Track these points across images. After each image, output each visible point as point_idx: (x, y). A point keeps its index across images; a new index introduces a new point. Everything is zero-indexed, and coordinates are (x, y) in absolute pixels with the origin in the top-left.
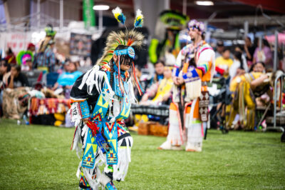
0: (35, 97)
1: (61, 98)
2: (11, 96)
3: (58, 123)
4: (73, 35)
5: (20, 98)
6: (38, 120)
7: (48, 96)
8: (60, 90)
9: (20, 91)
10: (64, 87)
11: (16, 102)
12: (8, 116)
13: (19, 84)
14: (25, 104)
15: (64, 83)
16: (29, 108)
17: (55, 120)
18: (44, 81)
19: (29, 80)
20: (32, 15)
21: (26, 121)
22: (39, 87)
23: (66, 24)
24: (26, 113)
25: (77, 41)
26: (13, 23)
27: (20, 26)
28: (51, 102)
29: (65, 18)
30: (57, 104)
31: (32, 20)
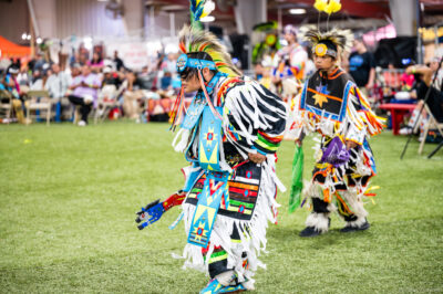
0: (151, 99)
1: (174, 98)
2: (130, 99)
5: (139, 100)
6: (154, 119)
7: (163, 97)
8: (173, 92)
11: (135, 104)
13: (137, 88)
14: (142, 105)
16: (146, 107)
17: (168, 118)
18: (159, 84)
19: (146, 84)
20: (147, 27)
21: (145, 120)
22: (155, 89)
26: (131, 35)
27: (137, 38)
28: (165, 102)
30: (171, 103)
31: (147, 32)
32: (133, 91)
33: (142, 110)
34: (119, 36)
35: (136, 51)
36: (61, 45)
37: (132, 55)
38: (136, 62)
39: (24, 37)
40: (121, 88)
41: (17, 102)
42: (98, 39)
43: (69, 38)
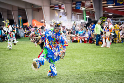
0: (73, 36)
1: (79, 37)
2: (68, 36)
3: (78, 42)
4: (81, 23)
5: (70, 37)
6: (74, 41)
7: (76, 36)
8: (79, 35)
9: (70, 35)
10: (80, 34)
14: (71, 38)
15: (79, 33)
17: (78, 41)
18: (75, 33)
20: (72, 18)
21: (71, 42)
22: (74, 34)
23: (80, 20)
24: (71, 40)
25: (82, 24)
26: (68, 20)
27: (70, 21)
29: (80, 19)
30: (78, 38)
34: (65, 20)
35: (69, 24)
36: (51, 23)
37: (69, 25)
38: (69, 27)
39: (42, 20)
40: (66, 34)
41: (40, 37)
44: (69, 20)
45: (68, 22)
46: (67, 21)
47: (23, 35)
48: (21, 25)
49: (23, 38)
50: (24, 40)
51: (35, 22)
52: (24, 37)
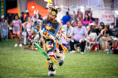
0: (116, 41)
2: (104, 40)
5: (109, 41)
9: (109, 38)
11: (107, 43)
12: (103, 50)
13: (108, 35)
14: (111, 44)
19: (113, 33)
24: (111, 48)
26: (106, 6)
31: (115, 5)
32: (106, 36)
33: (111, 46)
34: (99, 6)
35: (108, 14)
36: (69, 9)
38: (109, 20)
40: (100, 34)
42: (88, 7)
43: (72, 6)
44: (107, 4)
45: (106, 9)
46: (104, 7)
47: (7, 35)
48: (3, 13)
49: (7, 40)
50: (8, 46)
51: (33, 7)
52: (9, 38)
